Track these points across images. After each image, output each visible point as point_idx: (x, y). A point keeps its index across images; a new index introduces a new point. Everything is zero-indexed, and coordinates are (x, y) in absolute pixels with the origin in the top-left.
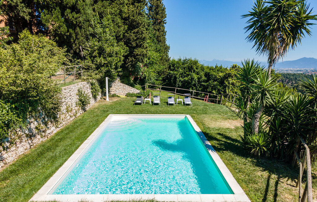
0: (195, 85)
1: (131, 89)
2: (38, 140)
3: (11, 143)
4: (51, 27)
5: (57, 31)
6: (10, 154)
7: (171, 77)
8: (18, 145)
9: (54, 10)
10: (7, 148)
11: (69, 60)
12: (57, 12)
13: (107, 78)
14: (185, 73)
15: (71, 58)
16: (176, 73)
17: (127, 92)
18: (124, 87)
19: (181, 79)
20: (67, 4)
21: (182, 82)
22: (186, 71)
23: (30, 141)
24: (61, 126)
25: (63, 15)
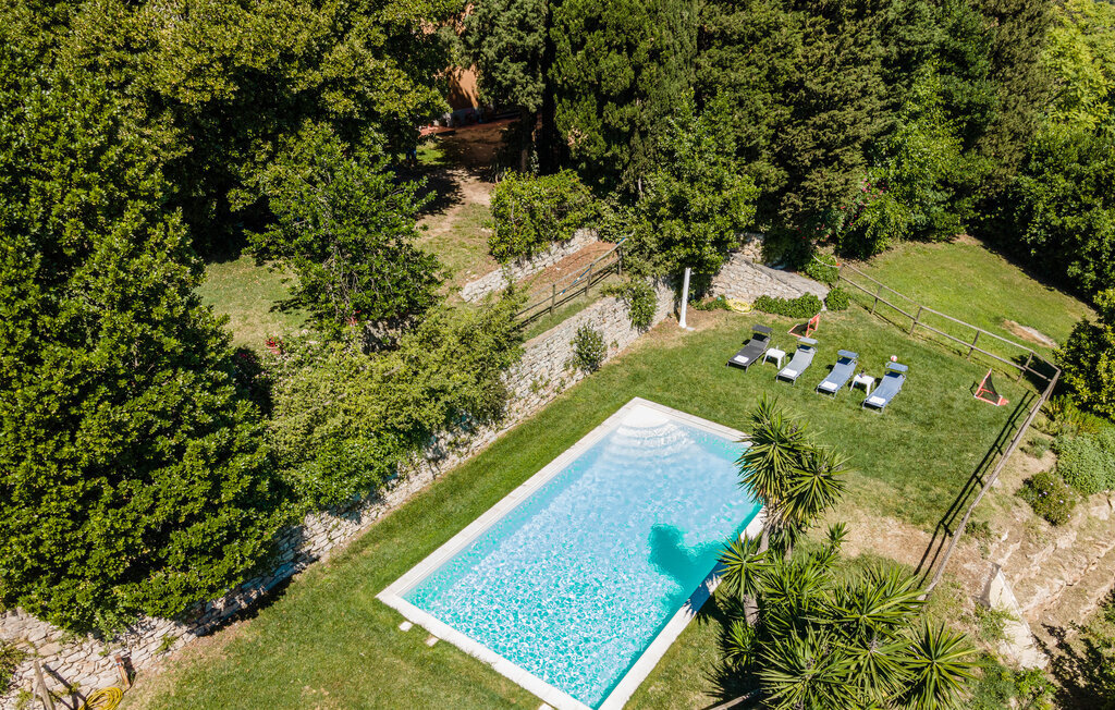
0: (1096, 254)
1: (775, 287)
2: (452, 462)
3: (400, 479)
4: (572, 141)
5: (584, 150)
6: (397, 494)
7: (1018, 198)
8: (411, 480)
9: (583, 98)
10: (393, 486)
11: (612, 207)
12: (588, 104)
13: (688, 272)
14: (1077, 199)
15: (615, 203)
16: (1041, 188)
17: (760, 294)
18: (756, 279)
19: (1052, 215)
20: (609, 91)
21: (1053, 229)
22: (1084, 193)
23: (434, 469)
24: (509, 426)
25: (600, 114)
